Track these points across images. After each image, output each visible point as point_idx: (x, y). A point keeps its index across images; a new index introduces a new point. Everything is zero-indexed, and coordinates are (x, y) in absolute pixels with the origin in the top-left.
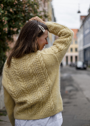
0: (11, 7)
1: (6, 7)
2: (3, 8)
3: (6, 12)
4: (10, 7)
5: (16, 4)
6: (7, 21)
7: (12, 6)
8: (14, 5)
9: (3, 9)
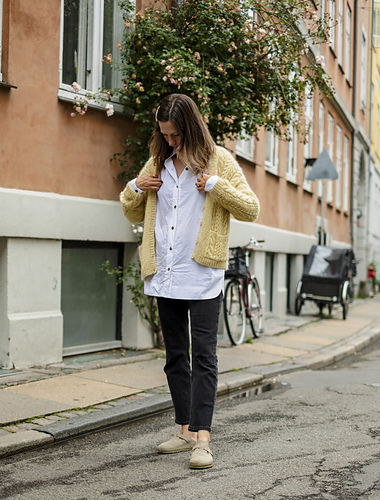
0: (221, 60)
1: (206, 58)
2: (200, 61)
3: (208, 73)
4: (217, 59)
5: (234, 51)
6: (209, 96)
7: (223, 54)
8: (228, 53)
9: (199, 66)
